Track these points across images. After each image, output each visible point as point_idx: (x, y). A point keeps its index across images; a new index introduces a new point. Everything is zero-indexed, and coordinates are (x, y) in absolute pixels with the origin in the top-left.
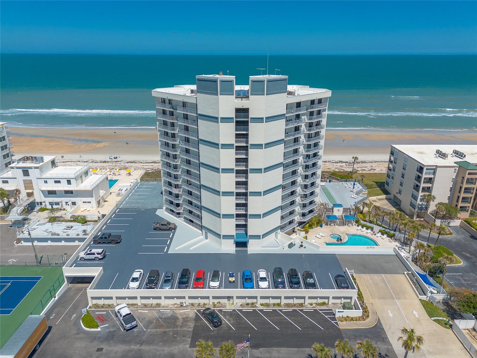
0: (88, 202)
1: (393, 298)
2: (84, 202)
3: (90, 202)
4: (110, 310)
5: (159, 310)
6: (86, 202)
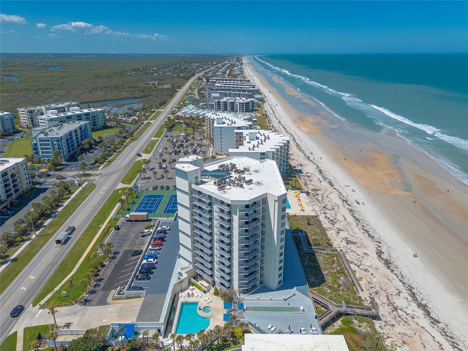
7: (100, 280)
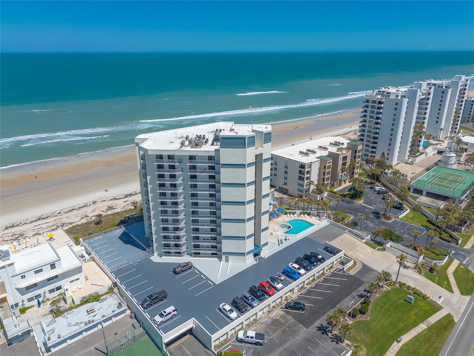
0: (76, 280)
1: (355, 248)
2: (71, 282)
3: (78, 279)
4: (231, 342)
5: (260, 322)
6: (73, 281)
7: (361, 296)
